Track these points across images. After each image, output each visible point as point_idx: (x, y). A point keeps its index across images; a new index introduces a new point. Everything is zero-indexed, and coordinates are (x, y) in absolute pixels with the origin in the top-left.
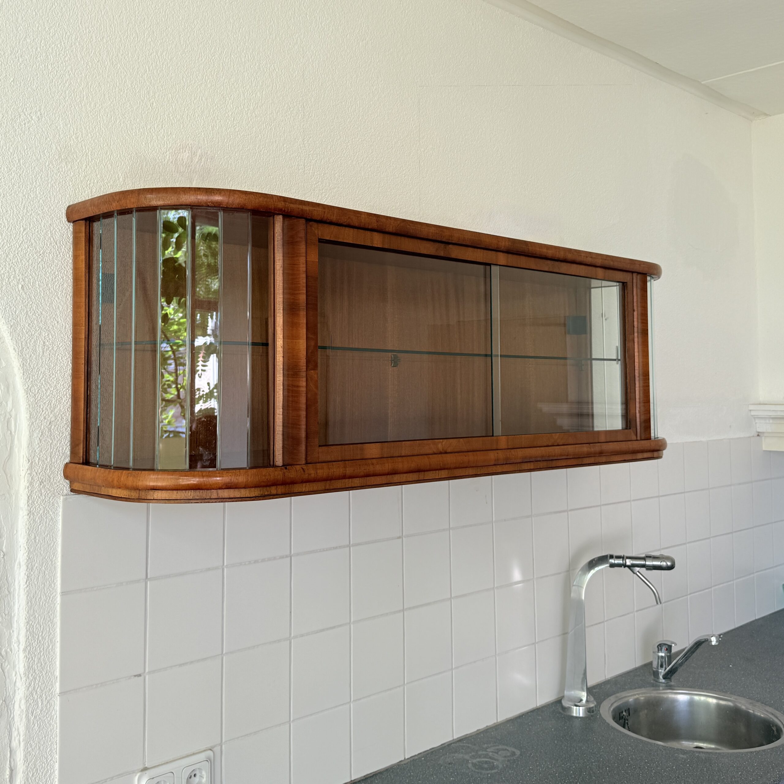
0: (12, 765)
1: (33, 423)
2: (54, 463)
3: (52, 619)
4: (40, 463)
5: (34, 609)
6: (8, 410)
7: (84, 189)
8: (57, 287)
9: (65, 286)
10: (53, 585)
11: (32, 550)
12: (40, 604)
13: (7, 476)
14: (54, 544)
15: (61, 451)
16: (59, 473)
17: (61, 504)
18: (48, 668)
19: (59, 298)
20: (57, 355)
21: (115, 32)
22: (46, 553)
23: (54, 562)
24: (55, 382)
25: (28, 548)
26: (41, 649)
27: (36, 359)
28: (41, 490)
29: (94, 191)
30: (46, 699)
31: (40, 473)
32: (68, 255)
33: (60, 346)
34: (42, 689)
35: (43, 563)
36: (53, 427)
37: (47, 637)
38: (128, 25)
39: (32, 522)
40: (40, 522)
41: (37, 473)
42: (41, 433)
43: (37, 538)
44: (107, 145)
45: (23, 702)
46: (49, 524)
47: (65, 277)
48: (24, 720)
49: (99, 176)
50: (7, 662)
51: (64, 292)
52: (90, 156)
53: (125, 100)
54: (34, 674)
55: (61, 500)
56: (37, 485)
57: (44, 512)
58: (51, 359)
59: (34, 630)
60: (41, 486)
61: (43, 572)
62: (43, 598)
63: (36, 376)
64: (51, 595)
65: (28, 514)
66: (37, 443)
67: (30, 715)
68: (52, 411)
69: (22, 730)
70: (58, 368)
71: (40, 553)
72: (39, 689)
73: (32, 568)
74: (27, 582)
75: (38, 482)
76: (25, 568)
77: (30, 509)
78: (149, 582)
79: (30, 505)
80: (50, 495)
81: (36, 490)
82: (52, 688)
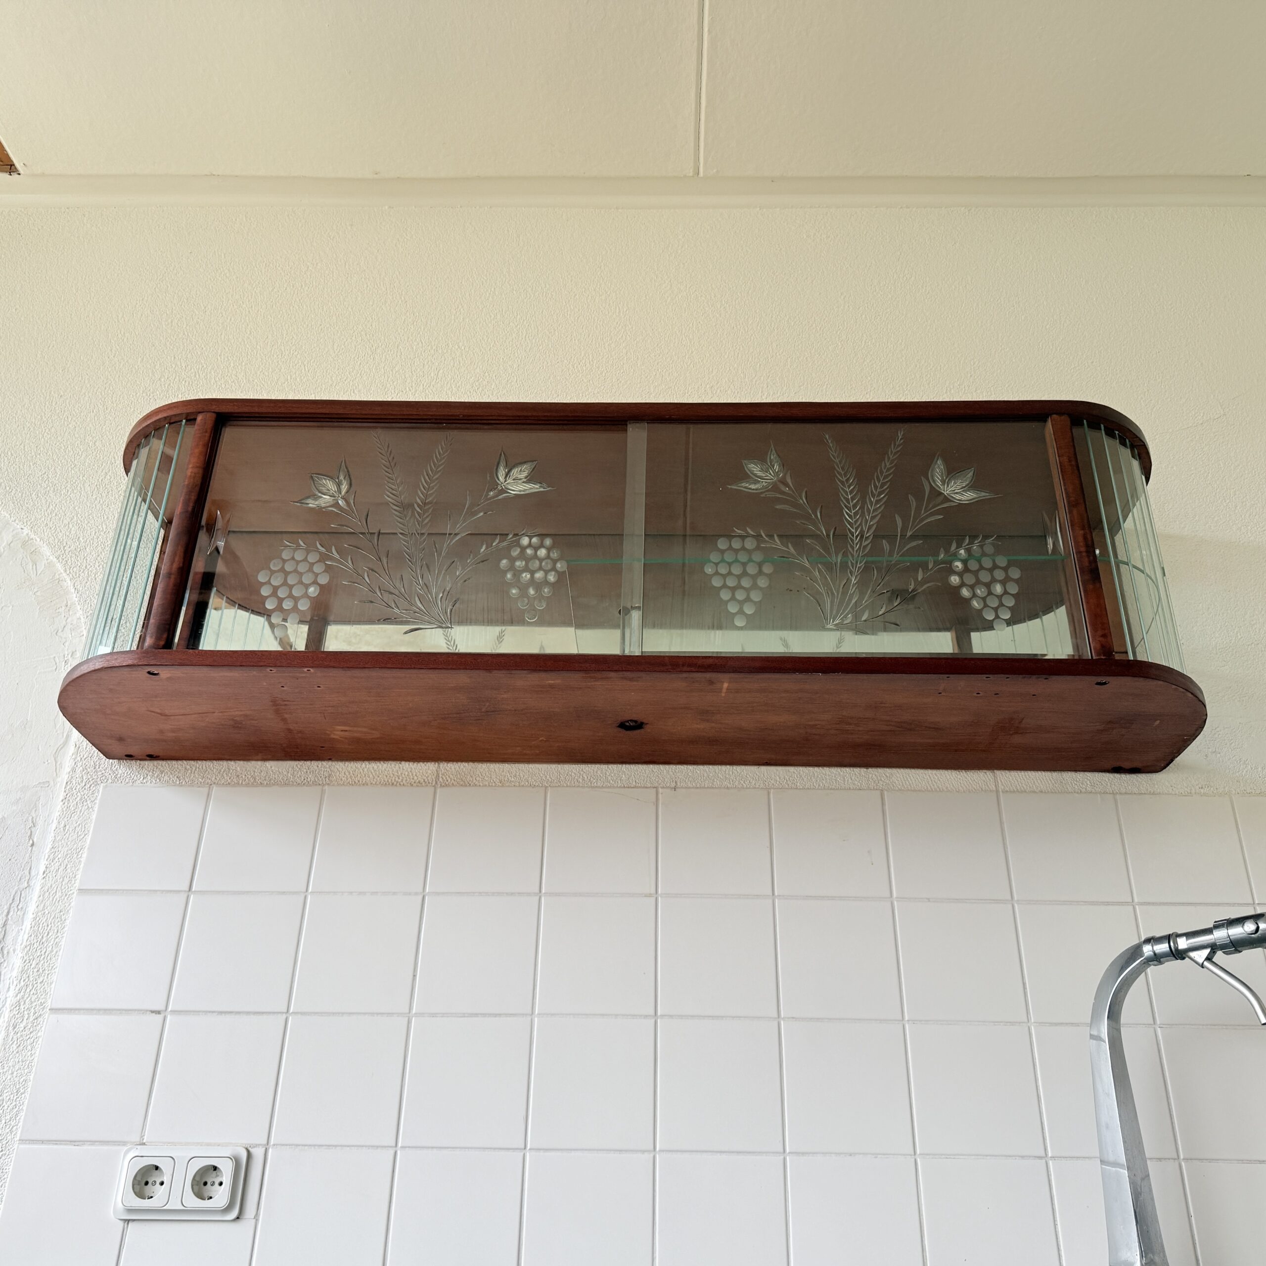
10: (73, 881)
11: (58, 839)
12: (53, 900)
13: (56, 762)
14: (85, 835)
18: (46, 976)
22: (74, 845)
25: (55, 837)
26: (43, 953)
30: (34, 1014)
34: (33, 1000)
37: (53, 940)
39: (65, 809)
40: (74, 810)
43: (67, 827)
50: (6, 963)
57: (81, 799)
59: (40, 929)
61: (65, 864)
62: (59, 894)
64: (69, 891)
65: (62, 801)
67: (11, 1029)
73: (54, 859)
74: (44, 872)
75: (81, 768)
76: (46, 857)
77: (67, 795)
78: (192, 896)
79: (67, 791)
80: (92, 782)
81: (77, 776)
82: (44, 1003)
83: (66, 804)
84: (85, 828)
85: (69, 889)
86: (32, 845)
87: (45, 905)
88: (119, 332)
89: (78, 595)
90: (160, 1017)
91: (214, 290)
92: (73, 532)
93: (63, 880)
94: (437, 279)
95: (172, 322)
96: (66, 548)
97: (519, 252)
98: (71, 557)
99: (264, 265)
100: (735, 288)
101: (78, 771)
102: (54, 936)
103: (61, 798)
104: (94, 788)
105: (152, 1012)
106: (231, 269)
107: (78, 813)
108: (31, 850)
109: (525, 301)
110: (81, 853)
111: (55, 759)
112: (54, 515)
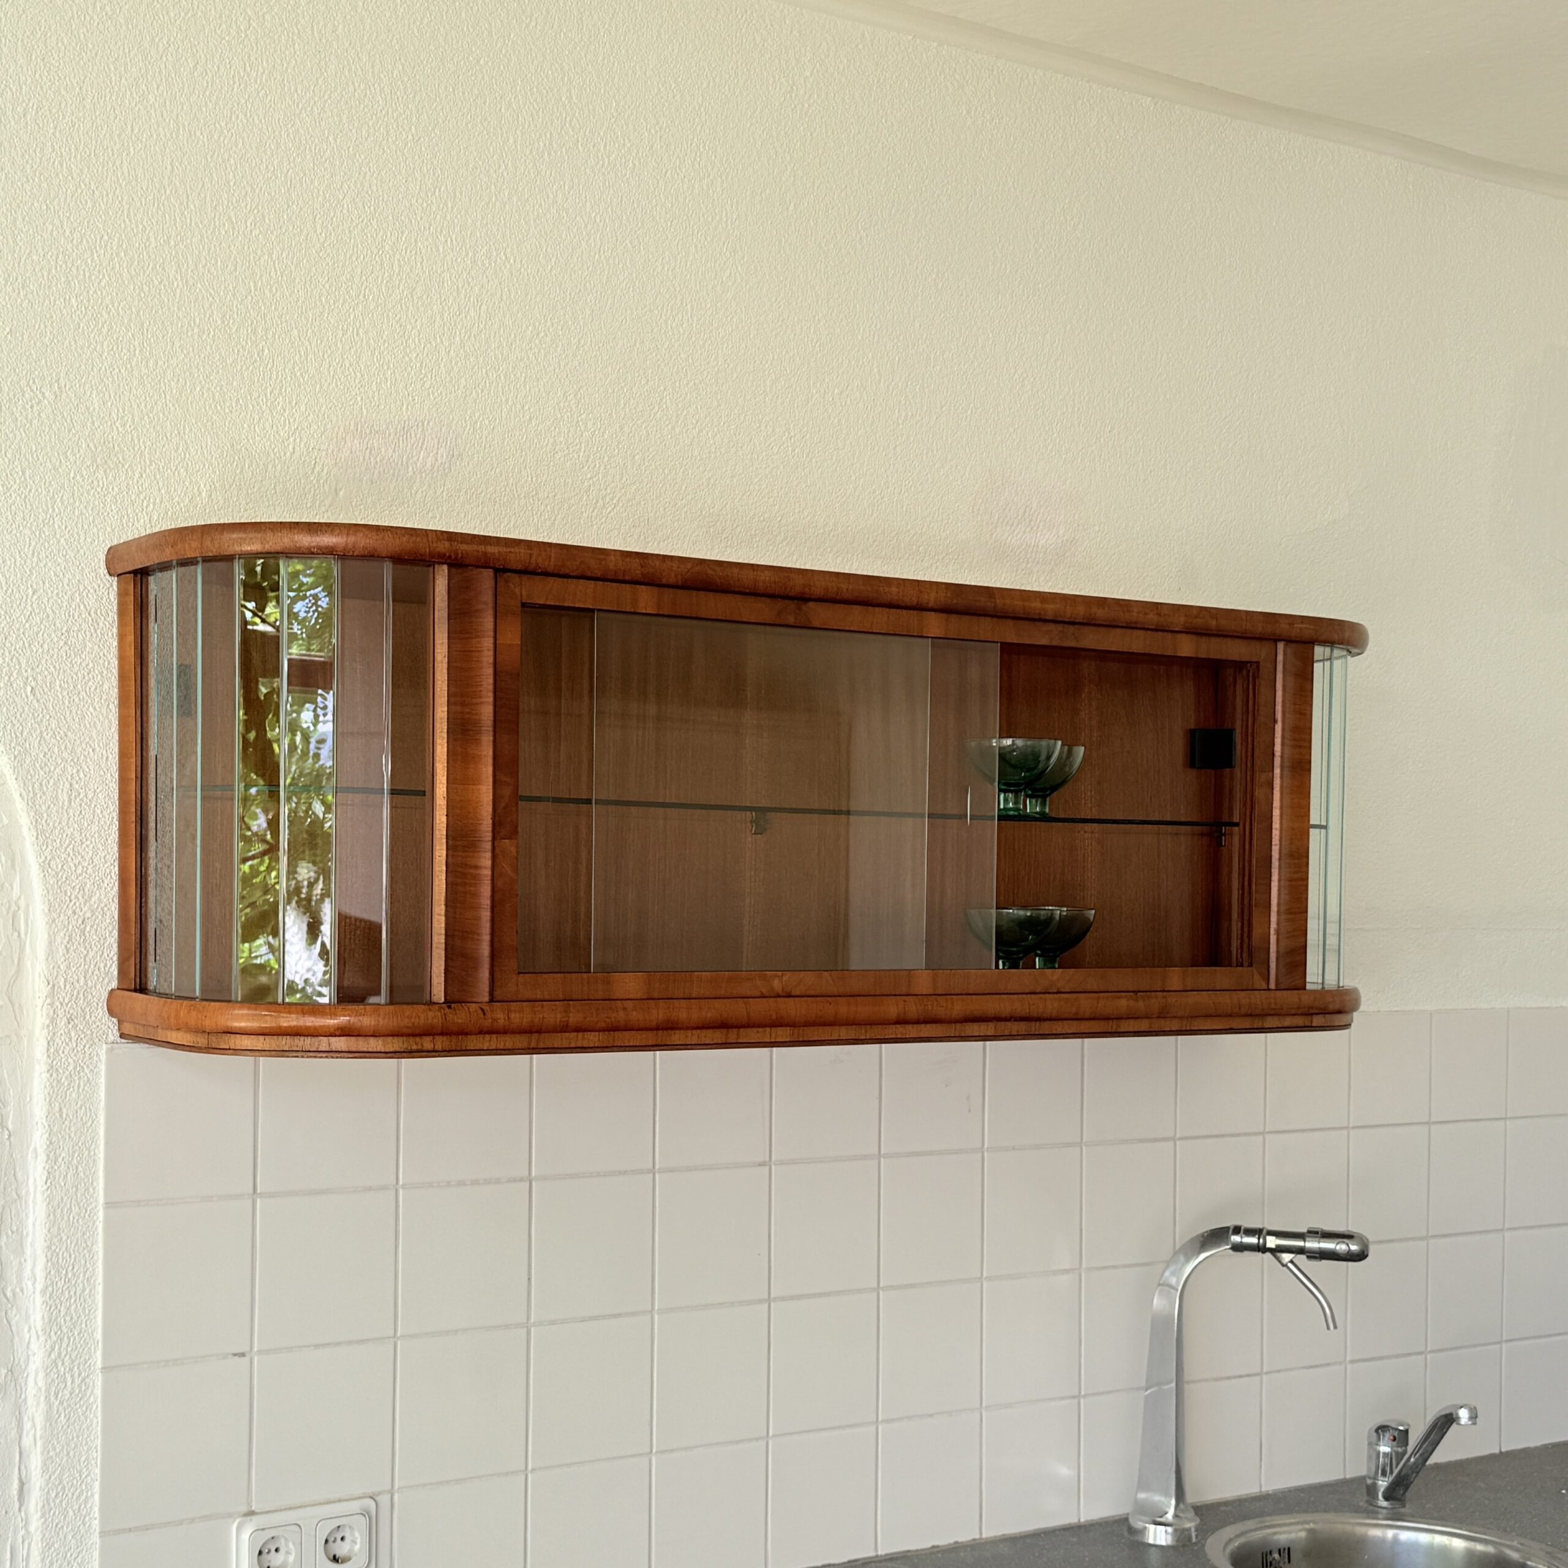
0: (23, 1476)
1: (54, 920)
2: (91, 988)
3: (90, 1245)
4: (67, 987)
5: (59, 1228)
6: (14, 898)
7: (137, 515)
8: (92, 690)
9: (106, 686)
10: (91, 1190)
11: (55, 1130)
12: (69, 1218)
13: (13, 1006)
14: (93, 1122)
15: (103, 969)
16: (100, 1005)
17: (103, 1058)
18: (84, 1325)
19: (95, 709)
20: (93, 806)
21: (191, 225)
22: (80, 1137)
23: (92, 1153)
24: (91, 852)
25: (49, 1126)
26: (72, 1293)
27: (57, 812)
28: (69, 1032)
29: (156, 518)
30: (79, 1375)
31: (67, 1005)
32: (110, 634)
33: (98, 791)
34: (73, 1357)
35: (74, 1152)
36: (88, 929)
37: (82, 1275)
38: (215, 209)
39: (54, 1084)
40: (69, 1084)
41: (62, 1004)
42: (67, 938)
43: (64, 1110)
44: (179, 433)
45: (41, 1375)
46: (83, 1089)
47: (105, 672)
48: (42, 1405)
49: (163, 491)
50: (14, 1308)
51: (104, 697)
52: (147, 456)
53: (211, 347)
54: (59, 1333)
55: (104, 1051)
56: (63, 1023)
57: (75, 1068)
58: (83, 813)
59: (60, 1261)
60: (70, 1026)
61: (74, 1167)
62: (75, 1210)
63: (58, 841)
64: (88, 1205)
65: (48, 1071)
66: (61, 954)
67: (52, 1399)
68: (86, 901)
69: (39, 1420)
70: (95, 828)
71: (70, 1137)
72: (67, 1357)
73: (56, 1159)
74: (47, 1181)
76: (43, 1158)
77: (52, 1062)
78: (258, 1199)
79: (51, 1057)
80: (85, 1041)
81: (62, 1032)
82: (89, 1359)
83: (54, 1075)
84: (90, 1110)
85: (89, 1202)
90: (246, 1361)
101: (61, 1023)
102: (82, 1269)
103: (44, 1065)
104: (90, 1050)
105: (235, 1354)
107: (76, 1088)
108: (10, 1145)
110: (92, 1148)
111: (9, 999)
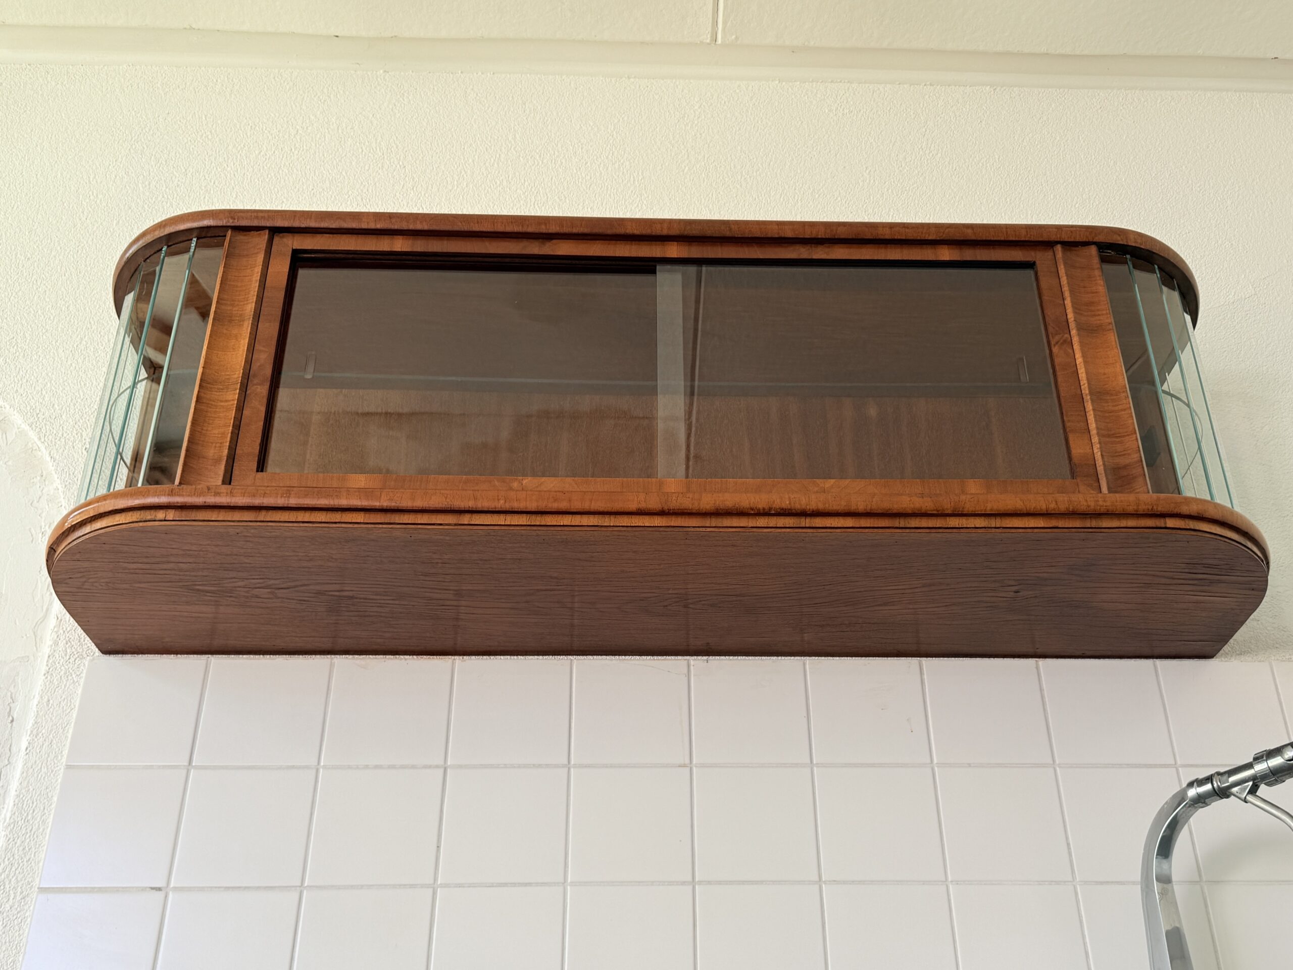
3: (50, 797)
11: (41, 715)
12: (38, 776)
13: (36, 637)
14: (71, 710)
17: (87, 665)
18: (33, 855)
22: (59, 719)
23: (66, 731)
25: (37, 711)
26: (28, 830)
28: (66, 649)
30: (21, 893)
31: (68, 632)
35: (51, 730)
37: (39, 817)
39: (47, 684)
40: (58, 684)
41: (64, 632)
43: (51, 702)
46: (68, 688)
54: (11, 859)
55: (88, 661)
57: (65, 673)
59: (24, 806)
60: (67, 646)
61: (50, 740)
62: (44, 770)
73: (38, 734)
74: (27, 749)
75: (65, 641)
76: (29, 733)
77: (49, 669)
78: (192, 770)
79: (49, 665)
80: (77, 656)
81: (61, 649)
82: (32, 882)
83: (49, 677)
84: (71, 702)
85: (56, 765)
86: (12, 721)
87: (29, 782)
88: (91, 193)
89: (55, 464)
90: (161, 895)
91: (195, 152)
92: (46, 399)
93: (49, 756)
94: (438, 144)
95: (149, 185)
96: (39, 416)
97: (525, 118)
98: (46, 424)
99: (249, 127)
100: (755, 160)
101: (62, 644)
102: (40, 814)
103: (43, 672)
104: (80, 662)
105: (152, 888)
106: (213, 131)
107: (63, 687)
108: (11, 726)
109: (533, 168)
110: (67, 728)
111: (34, 633)
112: (25, 381)
